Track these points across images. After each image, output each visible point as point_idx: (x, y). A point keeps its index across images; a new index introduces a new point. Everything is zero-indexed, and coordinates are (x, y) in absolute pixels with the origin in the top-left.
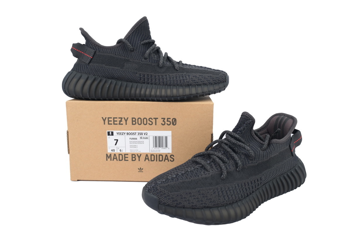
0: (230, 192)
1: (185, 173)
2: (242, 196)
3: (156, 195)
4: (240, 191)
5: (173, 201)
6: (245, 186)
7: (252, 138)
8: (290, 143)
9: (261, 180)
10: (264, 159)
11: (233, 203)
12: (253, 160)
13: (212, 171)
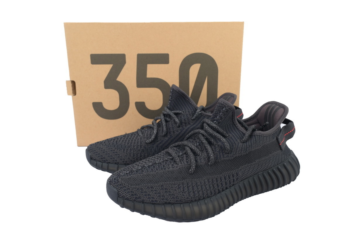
0: (198, 188)
1: (152, 165)
2: (211, 193)
3: (116, 187)
4: (210, 187)
5: (132, 195)
6: (217, 181)
7: (235, 127)
8: (278, 135)
9: (237, 175)
10: (242, 152)
11: (199, 200)
12: (229, 153)
13: (181, 165)
